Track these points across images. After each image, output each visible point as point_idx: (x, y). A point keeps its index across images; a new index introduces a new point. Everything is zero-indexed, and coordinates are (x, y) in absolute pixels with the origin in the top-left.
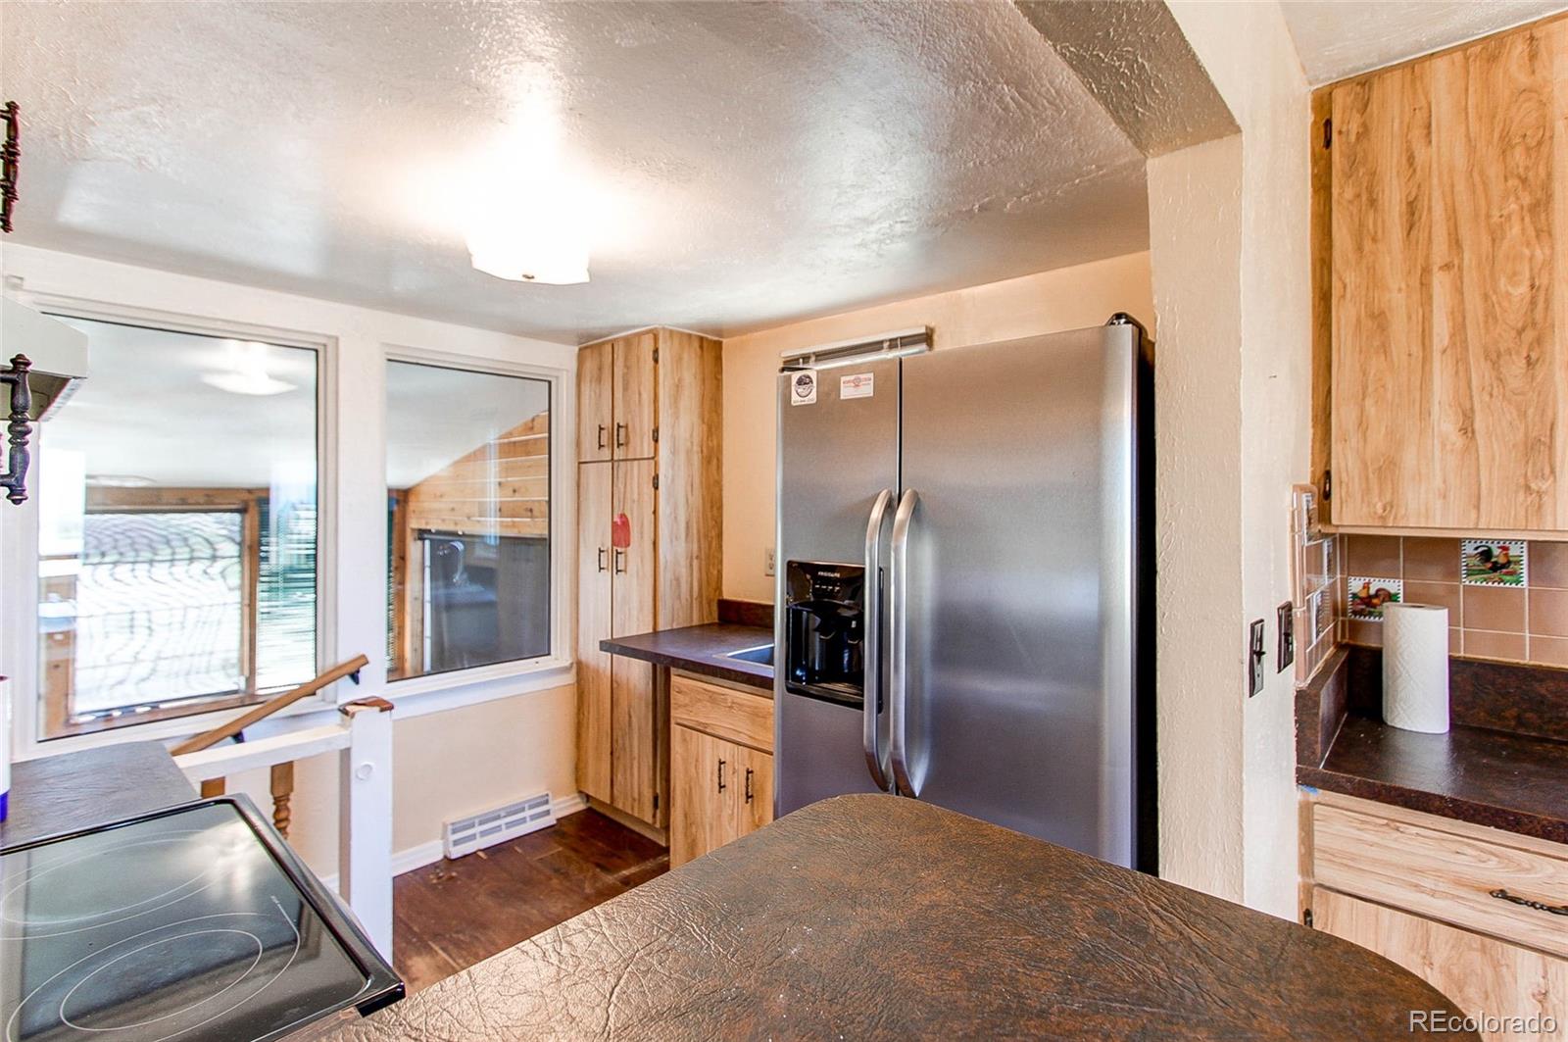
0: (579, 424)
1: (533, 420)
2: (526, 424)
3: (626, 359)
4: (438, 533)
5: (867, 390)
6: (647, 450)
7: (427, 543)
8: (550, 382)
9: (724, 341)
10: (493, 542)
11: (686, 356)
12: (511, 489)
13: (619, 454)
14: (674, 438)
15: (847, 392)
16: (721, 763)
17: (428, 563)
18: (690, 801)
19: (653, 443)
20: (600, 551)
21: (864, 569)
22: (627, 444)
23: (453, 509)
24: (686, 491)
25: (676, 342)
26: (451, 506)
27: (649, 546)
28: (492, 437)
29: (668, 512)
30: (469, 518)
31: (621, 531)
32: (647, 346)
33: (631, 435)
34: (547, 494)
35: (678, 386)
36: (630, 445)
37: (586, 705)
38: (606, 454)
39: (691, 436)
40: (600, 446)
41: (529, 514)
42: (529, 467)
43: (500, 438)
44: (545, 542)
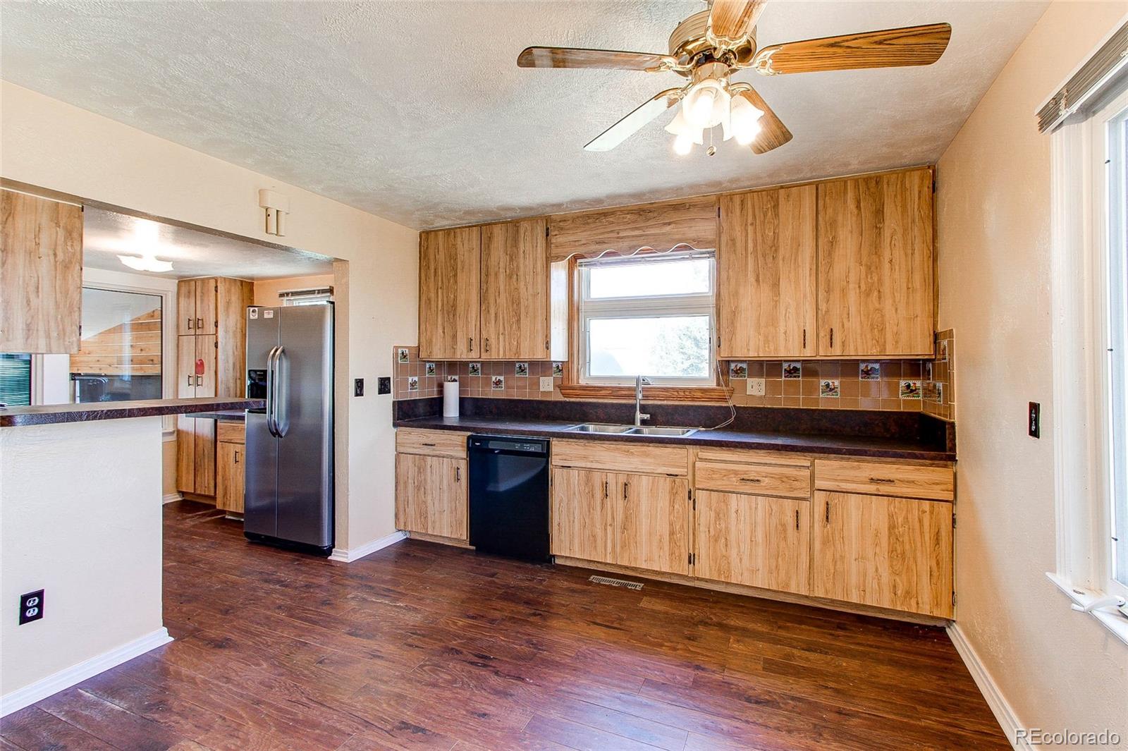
0: (178, 318)
1: (154, 311)
2: (148, 314)
3: (202, 289)
4: (86, 375)
5: (271, 316)
6: (212, 330)
7: (77, 382)
8: (162, 297)
9: (255, 282)
10: (126, 379)
11: (233, 290)
12: (139, 349)
13: (199, 332)
14: (226, 327)
15: (266, 316)
16: (236, 452)
17: (78, 394)
18: (225, 471)
19: (215, 328)
20: (189, 377)
21: (266, 371)
22: (203, 328)
23: (98, 361)
24: (233, 349)
25: (227, 283)
26: (97, 359)
27: (213, 373)
28: (127, 319)
29: (223, 357)
30: (110, 366)
31: (200, 367)
32: (212, 284)
33: (205, 323)
34: (160, 351)
35: (228, 303)
36: (205, 329)
37: (181, 449)
38: (192, 331)
39: (236, 324)
40: (189, 328)
41: (151, 362)
42: (152, 337)
43: (132, 321)
44: (160, 377)
